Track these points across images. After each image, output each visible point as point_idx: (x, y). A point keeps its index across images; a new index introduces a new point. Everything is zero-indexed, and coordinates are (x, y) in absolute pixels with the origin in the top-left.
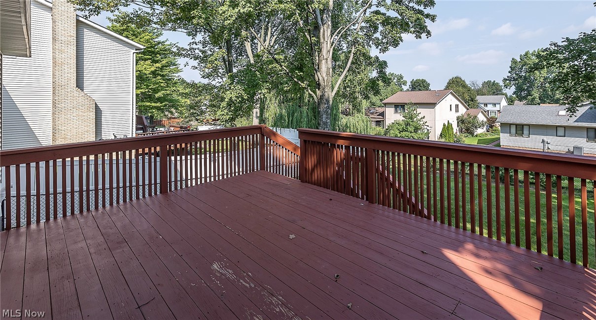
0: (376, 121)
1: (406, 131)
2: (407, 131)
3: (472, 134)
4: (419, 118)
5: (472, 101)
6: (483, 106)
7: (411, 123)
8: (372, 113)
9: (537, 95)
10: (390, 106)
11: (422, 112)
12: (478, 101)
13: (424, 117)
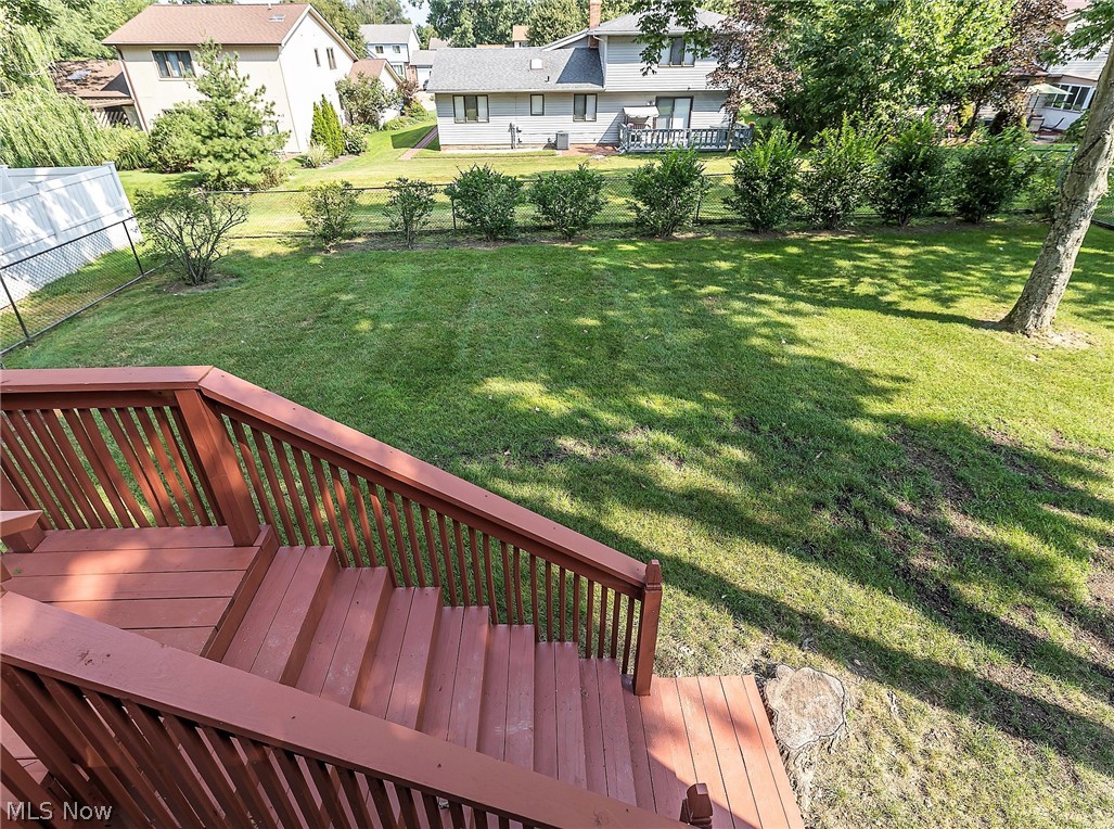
0: (107, 109)
1: (220, 135)
2: (224, 135)
3: (374, 123)
4: (250, 91)
5: (353, 39)
6: (373, 50)
7: (230, 110)
8: (82, 83)
9: (468, 24)
10: (139, 54)
11: (252, 71)
12: (365, 41)
13: (263, 87)
